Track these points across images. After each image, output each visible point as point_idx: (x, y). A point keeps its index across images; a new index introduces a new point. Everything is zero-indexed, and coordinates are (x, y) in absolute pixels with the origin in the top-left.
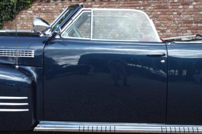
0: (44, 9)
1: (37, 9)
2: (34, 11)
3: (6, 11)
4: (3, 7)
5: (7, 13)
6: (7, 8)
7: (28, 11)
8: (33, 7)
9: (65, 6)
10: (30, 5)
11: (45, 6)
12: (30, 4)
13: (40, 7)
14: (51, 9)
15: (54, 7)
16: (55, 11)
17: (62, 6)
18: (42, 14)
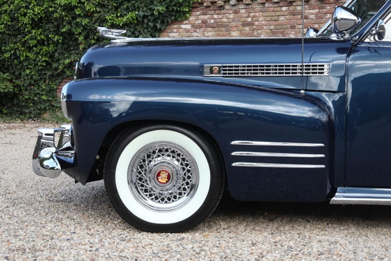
0: (212, 21)
1: (200, 21)
2: (193, 26)
3: (145, 26)
4: (140, 19)
5: (146, 31)
6: (146, 21)
7: (183, 26)
8: (192, 18)
9: (252, 14)
10: (188, 15)
11: (216, 16)
12: (187, 12)
13: (206, 17)
14: (225, 20)
15: (231, 16)
16: (234, 24)
17: (246, 15)
18: (209, 29)
